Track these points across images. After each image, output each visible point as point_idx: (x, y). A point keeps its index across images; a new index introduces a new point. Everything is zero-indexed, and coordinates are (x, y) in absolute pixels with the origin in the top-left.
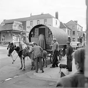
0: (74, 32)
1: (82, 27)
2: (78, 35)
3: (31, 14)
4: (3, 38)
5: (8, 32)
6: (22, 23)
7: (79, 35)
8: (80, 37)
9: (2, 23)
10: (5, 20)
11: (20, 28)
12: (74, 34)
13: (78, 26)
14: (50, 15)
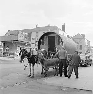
0: (81, 46)
1: (90, 42)
2: (85, 49)
3: (37, 26)
4: (7, 48)
5: (13, 42)
6: (27, 34)
7: (87, 49)
8: (87, 52)
9: (7, 33)
10: (10, 31)
11: (26, 39)
12: (81, 48)
13: (85, 40)
14: (57, 27)
